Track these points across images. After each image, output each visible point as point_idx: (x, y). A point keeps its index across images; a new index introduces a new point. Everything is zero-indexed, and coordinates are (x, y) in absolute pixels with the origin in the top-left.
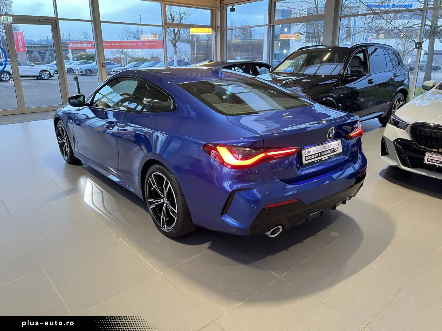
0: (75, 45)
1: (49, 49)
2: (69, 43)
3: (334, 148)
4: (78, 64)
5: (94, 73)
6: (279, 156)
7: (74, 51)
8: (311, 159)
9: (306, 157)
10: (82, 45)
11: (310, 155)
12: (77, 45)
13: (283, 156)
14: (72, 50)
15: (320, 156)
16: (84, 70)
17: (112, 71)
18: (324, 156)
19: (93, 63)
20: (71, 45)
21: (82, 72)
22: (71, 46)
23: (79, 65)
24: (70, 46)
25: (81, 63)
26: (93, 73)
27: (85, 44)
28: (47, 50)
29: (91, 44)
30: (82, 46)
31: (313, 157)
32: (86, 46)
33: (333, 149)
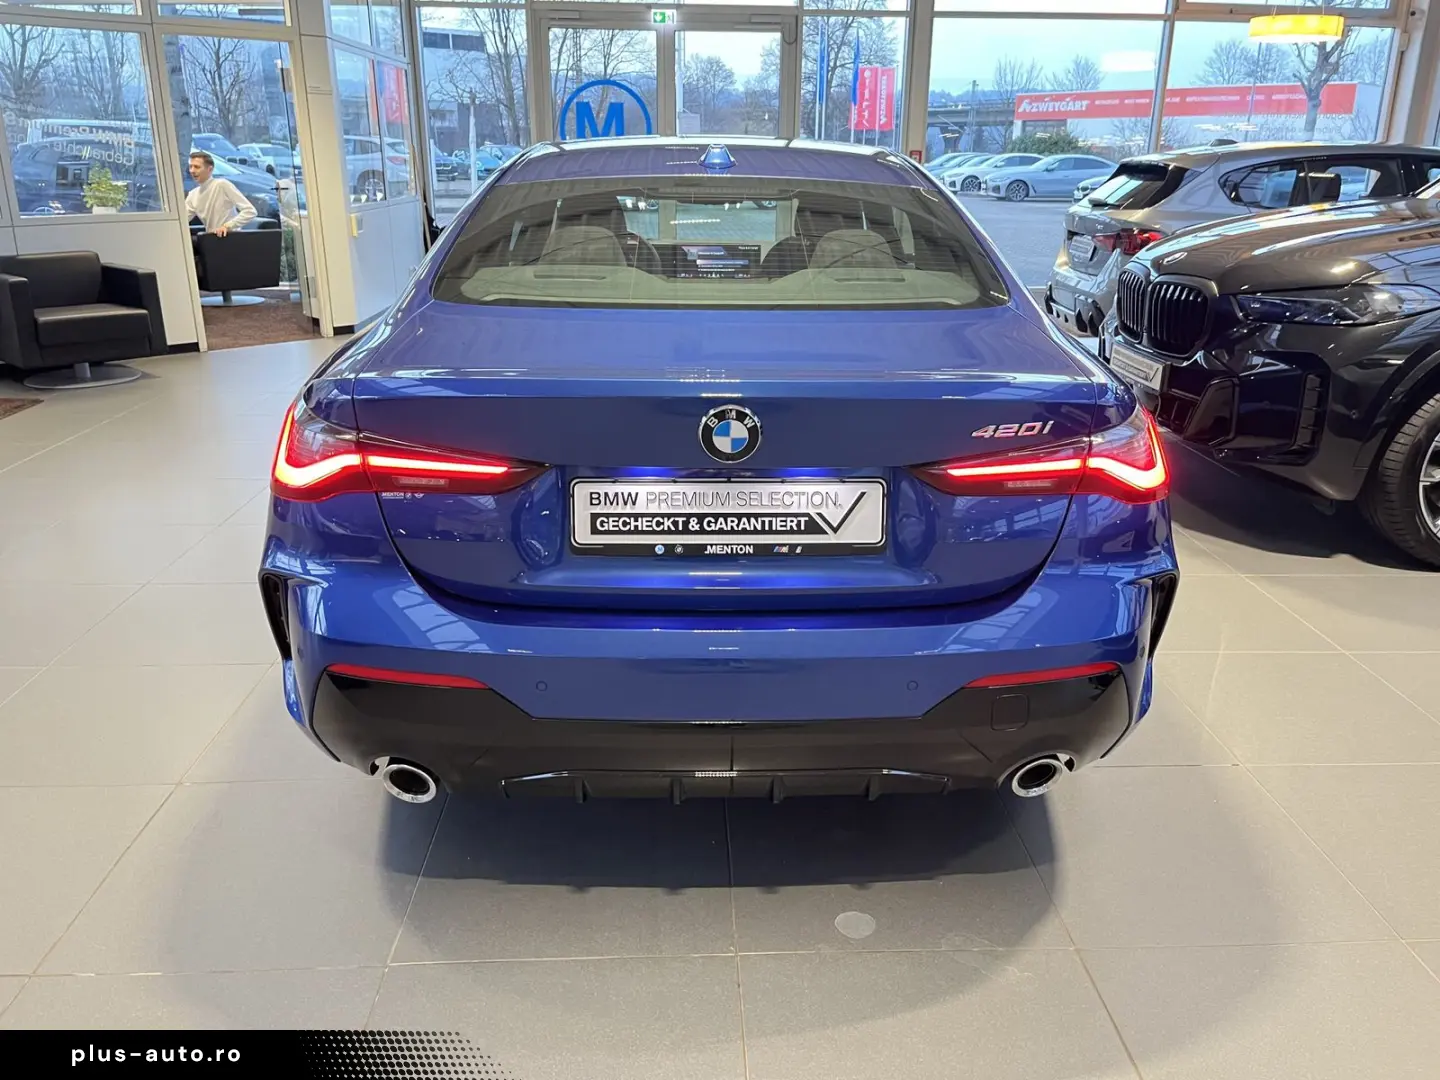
0: (1038, 107)
1: (970, 119)
2: (1021, 99)
3: (812, 512)
4: (999, 164)
5: (1034, 194)
6: (424, 481)
7: (1030, 126)
8: (629, 532)
9: (594, 517)
10: (1057, 104)
11: (629, 515)
12: (1043, 107)
13: (442, 482)
14: (1024, 122)
15: (696, 533)
16: (1003, 184)
17: (1078, 189)
18: (721, 536)
19: (1040, 159)
20: (1025, 107)
21: (997, 189)
22: (1025, 110)
23: (1000, 167)
24: (1020, 110)
25: (1010, 162)
26: (1032, 192)
27: (1068, 102)
28: (965, 124)
29: (1085, 103)
30: (1057, 110)
31: (642, 524)
32: (1071, 107)
33: (808, 515)
